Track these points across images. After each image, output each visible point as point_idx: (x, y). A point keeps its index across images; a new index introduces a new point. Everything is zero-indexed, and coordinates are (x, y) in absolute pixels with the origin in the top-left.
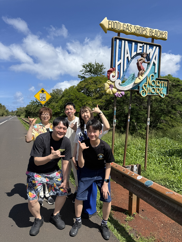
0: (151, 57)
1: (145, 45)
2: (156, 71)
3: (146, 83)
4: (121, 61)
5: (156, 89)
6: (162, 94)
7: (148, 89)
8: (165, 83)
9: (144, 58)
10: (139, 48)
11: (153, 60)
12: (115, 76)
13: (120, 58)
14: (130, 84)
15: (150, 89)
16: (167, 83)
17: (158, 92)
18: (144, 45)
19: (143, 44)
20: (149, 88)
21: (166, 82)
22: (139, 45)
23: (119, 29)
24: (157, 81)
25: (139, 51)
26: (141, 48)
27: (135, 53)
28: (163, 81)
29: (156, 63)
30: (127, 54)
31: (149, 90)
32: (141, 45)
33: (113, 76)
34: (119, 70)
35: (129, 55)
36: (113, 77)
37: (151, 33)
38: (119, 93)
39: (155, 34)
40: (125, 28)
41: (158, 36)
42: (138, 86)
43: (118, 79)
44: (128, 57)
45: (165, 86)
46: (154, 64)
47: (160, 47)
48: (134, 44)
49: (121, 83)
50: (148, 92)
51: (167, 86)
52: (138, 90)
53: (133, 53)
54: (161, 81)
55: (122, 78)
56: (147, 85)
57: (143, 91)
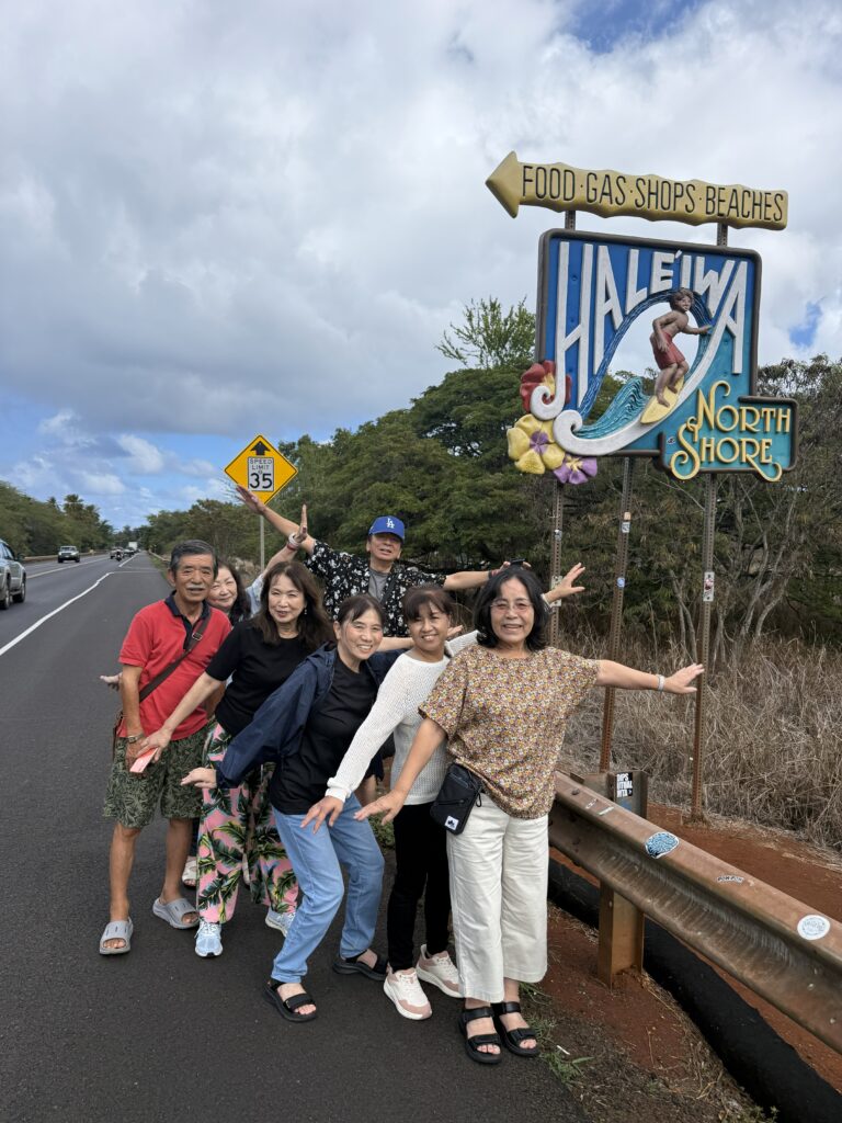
0: (713, 306)
1: (687, 259)
3: (692, 421)
5: (740, 443)
6: (767, 464)
7: (705, 445)
8: (781, 416)
9: (680, 314)
10: (658, 271)
11: (725, 319)
13: (573, 320)
14: (623, 426)
15: (712, 446)
16: (788, 417)
17: (750, 457)
19: (679, 253)
21: (785, 413)
22: (660, 257)
25: (658, 286)
27: (643, 294)
28: (769, 410)
30: (607, 298)
32: (669, 257)
37: (710, 202)
38: (575, 465)
39: (731, 207)
40: (595, 190)
41: (746, 213)
42: (656, 434)
43: (567, 406)
44: (611, 312)
45: (779, 429)
46: (727, 336)
47: (753, 259)
48: (634, 254)
49: (579, 425)
50: (704, 459)
51: (788, 430)
52: (657, 451)
53: (635, 297)
54: (764, 410)
55: (583, 404)
56: (697, 427)
57: (682, 456)
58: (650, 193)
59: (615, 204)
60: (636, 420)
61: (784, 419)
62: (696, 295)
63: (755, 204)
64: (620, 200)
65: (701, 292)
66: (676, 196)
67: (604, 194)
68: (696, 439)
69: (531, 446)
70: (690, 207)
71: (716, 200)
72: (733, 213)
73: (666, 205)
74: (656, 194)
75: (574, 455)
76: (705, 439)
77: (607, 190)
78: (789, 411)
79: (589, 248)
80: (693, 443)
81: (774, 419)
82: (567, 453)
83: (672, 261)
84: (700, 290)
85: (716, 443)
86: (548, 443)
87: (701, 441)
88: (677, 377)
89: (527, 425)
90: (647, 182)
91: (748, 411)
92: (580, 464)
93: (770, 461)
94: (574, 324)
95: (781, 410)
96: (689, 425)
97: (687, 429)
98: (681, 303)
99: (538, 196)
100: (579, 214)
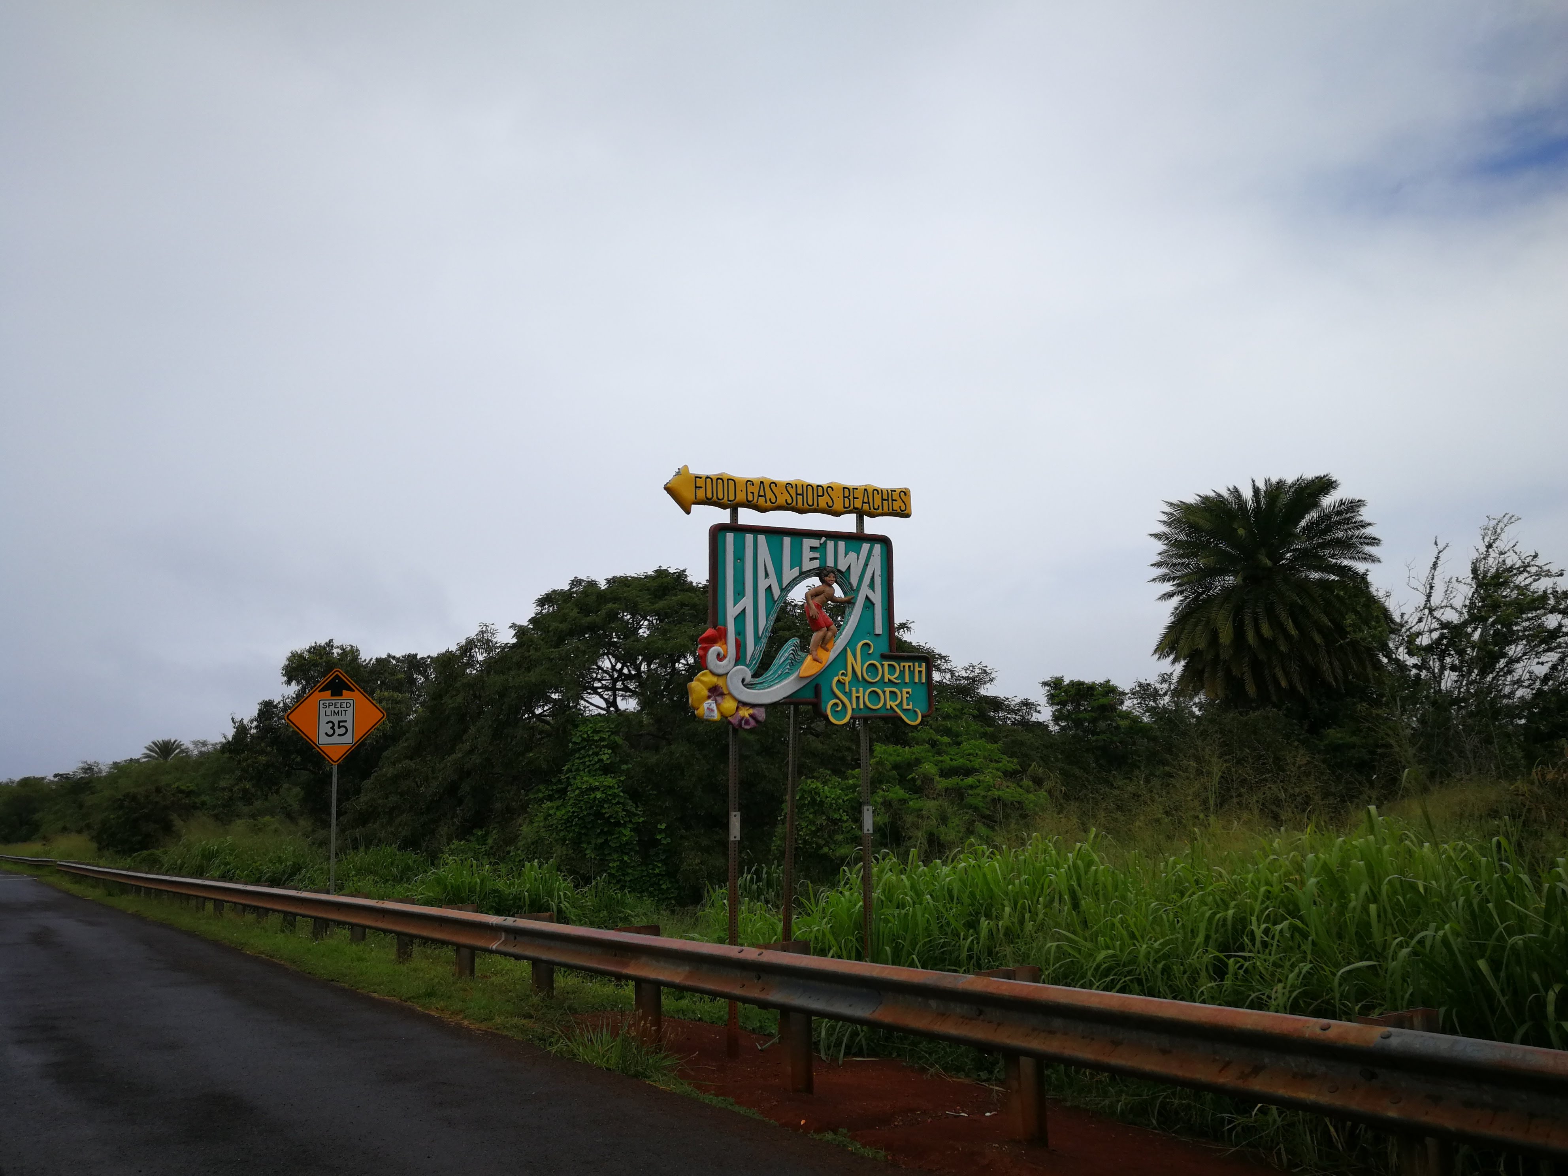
0: (854, 581)
1: (830, 544)
2: (879, 630)
3: (843, 674)
4: (747, 602)
5: (884, 692)
6: (909, 710)
7: (854, 695)
8: (917, 669)
9: (828, 589)
10: (807, 554)
11: (865, 591)
12: (725, 657)
13: (739, 594)
14: (785, 678)
15: (861, 695)
16: (923, 669)
17: (893, 704)
18: (825, 542)
19: (824, 539)
20: (857, 692)
21: (920, 666)
22: (808, 543)
23: (732, 497)
24: (886, 663)
25: (808, 565)
26: (817, 555)
27: (796, 572)
28: (907, 664)
29: (877, 598)
30: (767, 575)
31: (858, 698)
32: (815, 543)
33: (718, 655)
34: (740, 633)
35: (773, 581)
36: (720, 657)
37: (846, 499)
38: (745, 713)
39: (864, 502)
40: (753, 493)
41: (876, 507)
42: (814, 684)
43: (737, 663)
44: (770, 586)
45: (917, 680)
46: (868, 604)
47: (885, 542)
48: (787, 540)
49: (749, 679)
50: (854, 706)
51: (924, 680)
52: (815, 700)
53: (789, 574)
54: (902, 664)
55: (752, 660)
56: (847, 679)
57: (836, 704)
58: (797, 494)
59: (769, 503)
60: (795, 675)
61: (920, 672)
62: (839, 571)
63: (883, 499)
64: (773, 500)
65: (843, 569)
66: (818, 496)
67: (759, 496)
68: (847, 690)
69: (709, 697)
70: (830, 504)
71: (851, 498)
72: (866, 507)
73: (811, 503)
74: (802, 495)
75: (745, 704)
76: (854, 689)
77: (762, 493)
78: (924, 664)
79: (749, 537)
80: (845, 693)
81: (912, 673)
82: (739, 702)
83: (818, 546)
84: (843, 567)
85: (863, 694)
86: (725, 694)
87: (851, 690)
88: (827, 637)
89: (704, 679)
90: (794, 486)
91: (889, 665)
92: (751, 711)
93: (910, 707)
94: (740, 597)
95: (917, 664)
96: (841, 677)
97: (839, 681)
98: (827, 579)
99: (707, 498)
100: (741, 511)
